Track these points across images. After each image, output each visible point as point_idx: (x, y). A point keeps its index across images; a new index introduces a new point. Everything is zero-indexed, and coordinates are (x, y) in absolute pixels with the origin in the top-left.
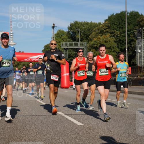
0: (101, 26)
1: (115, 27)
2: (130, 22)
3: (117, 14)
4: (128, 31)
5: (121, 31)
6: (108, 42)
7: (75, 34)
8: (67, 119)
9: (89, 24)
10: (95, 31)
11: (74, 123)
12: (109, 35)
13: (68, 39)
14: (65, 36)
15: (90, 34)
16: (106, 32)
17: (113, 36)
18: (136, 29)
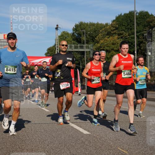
0: (108, 27)
1: (124, 28)
2: (139, 22)
3: (125, 14)
4: (137, 32)
5: (130, 32)
6: (115, 44)
7: (81, 36)
8: (72, 127)
9: (95, 25)
10: (101, 33)
11: (79, 131)
12: (116, 37)
13: (72, 42)
14: (70, 38)
15: (97, 36)
16: (113, 34)
17: (122, 38)
18: (145, 31)
